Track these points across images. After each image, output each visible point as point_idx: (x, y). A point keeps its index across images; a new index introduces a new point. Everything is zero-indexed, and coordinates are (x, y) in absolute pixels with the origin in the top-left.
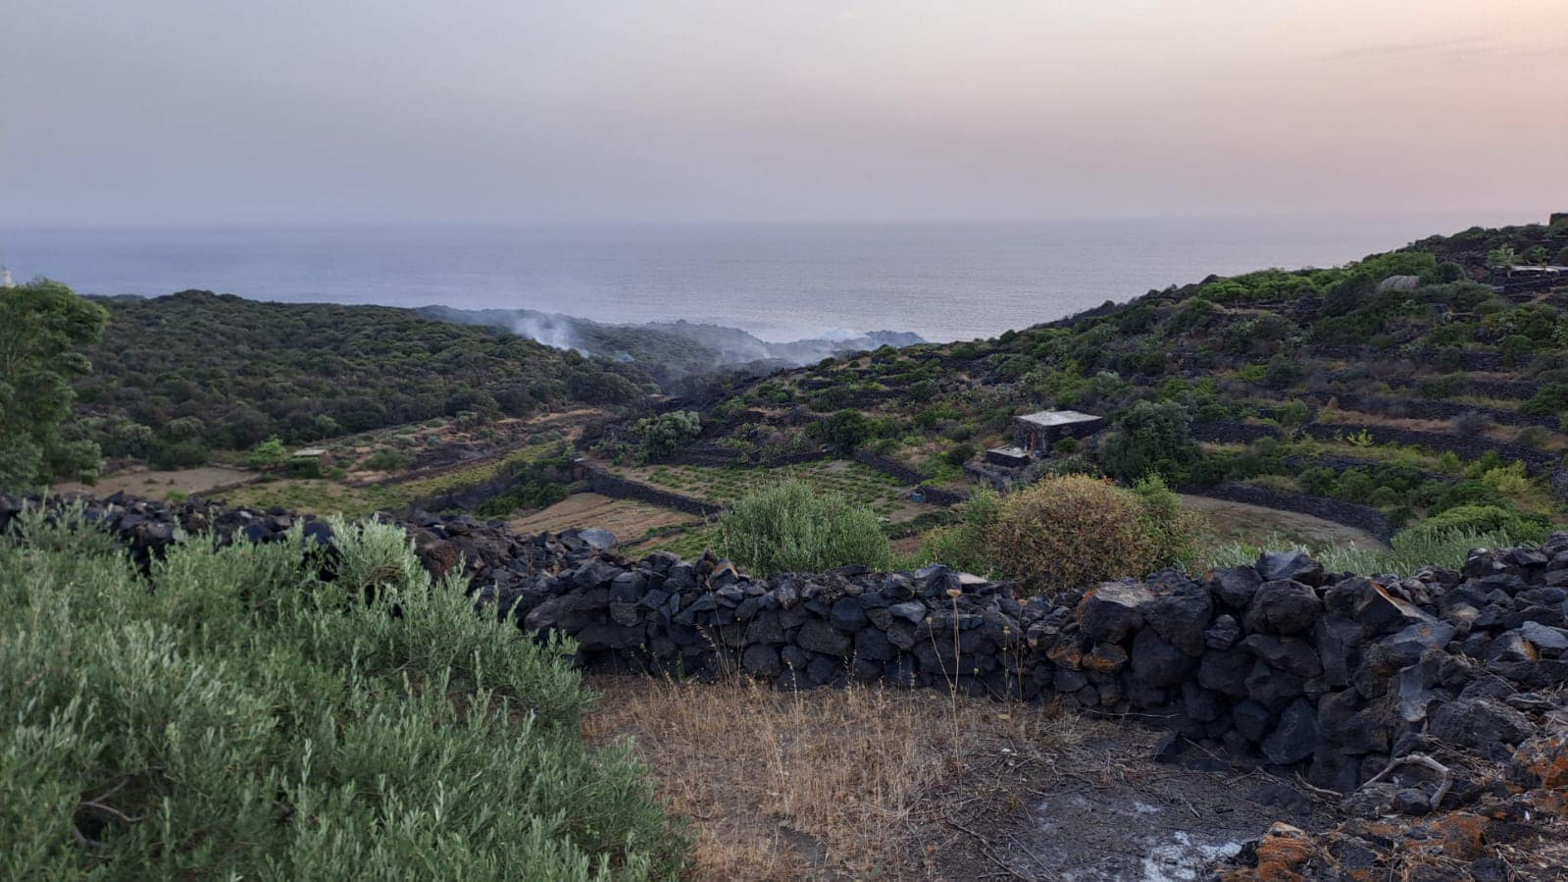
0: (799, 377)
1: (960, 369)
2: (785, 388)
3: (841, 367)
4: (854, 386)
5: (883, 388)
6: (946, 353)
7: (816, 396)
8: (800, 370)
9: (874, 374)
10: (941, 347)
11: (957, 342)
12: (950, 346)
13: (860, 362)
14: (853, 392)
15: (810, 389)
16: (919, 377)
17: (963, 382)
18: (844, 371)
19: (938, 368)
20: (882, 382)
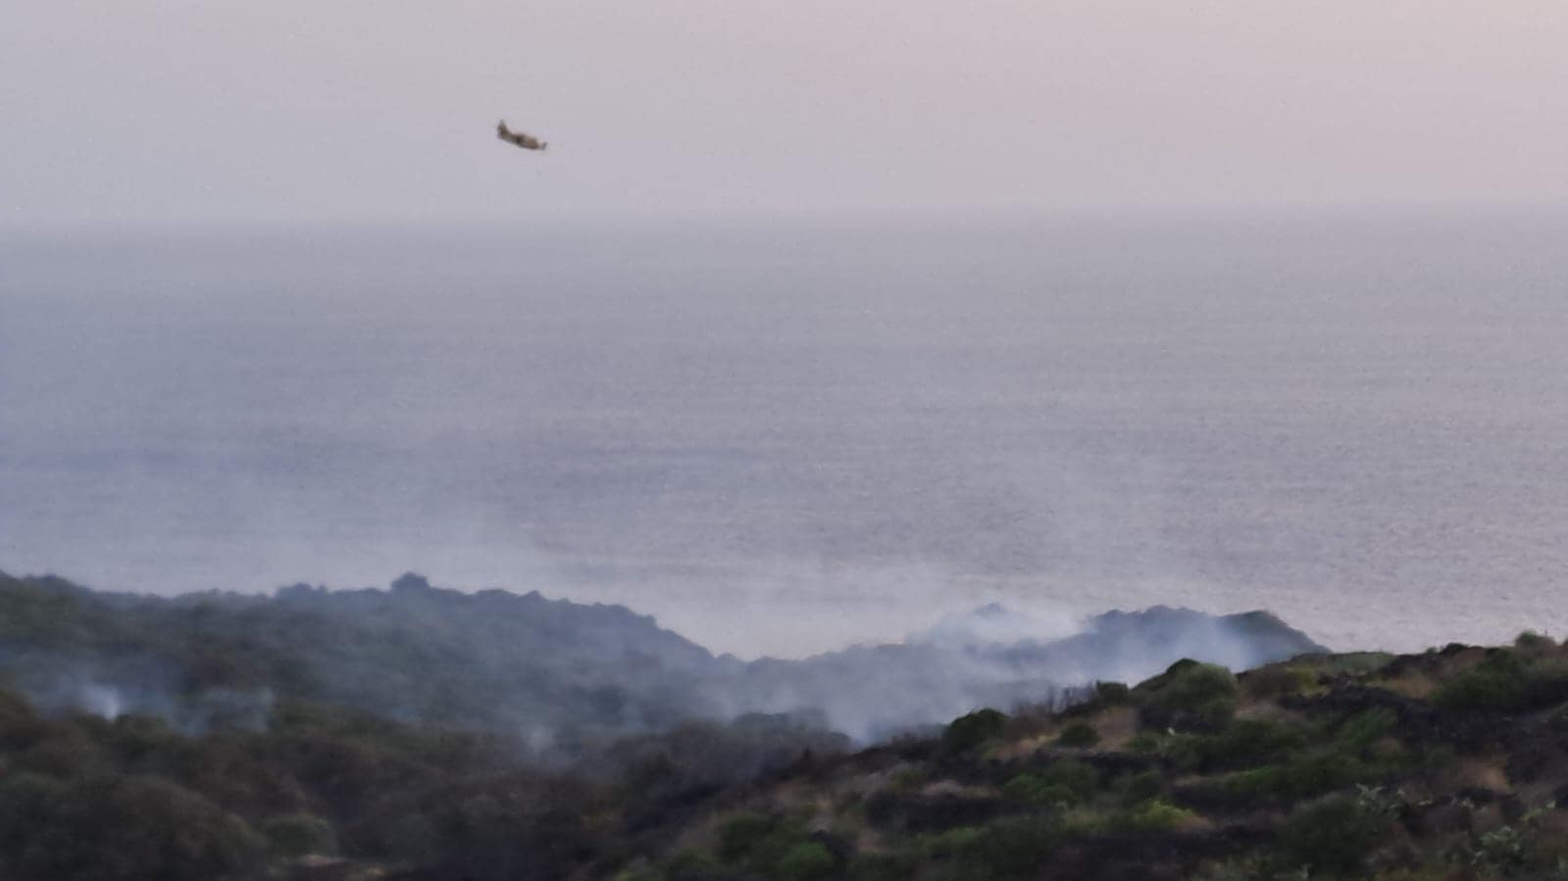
0: (872, 783)
1: (1473, 747)
2: (822, 824)
3: (1028, 745)
4: (1082, 817)
5: (1189, 820)
6: (1417, 687)
7: (940, 854)
8: (872, 758)
9: (1154, 772)
10: (1399, 665)
11: (1454, 650)
12: (1429, 662)
13: (1100, 722)
14: (1075, 836)
15: (914, 826)
16: (1325, 780)
17: (1483, 797)
18: (1040, 759)
19: (1392, 745)
20: (1184, 799)
